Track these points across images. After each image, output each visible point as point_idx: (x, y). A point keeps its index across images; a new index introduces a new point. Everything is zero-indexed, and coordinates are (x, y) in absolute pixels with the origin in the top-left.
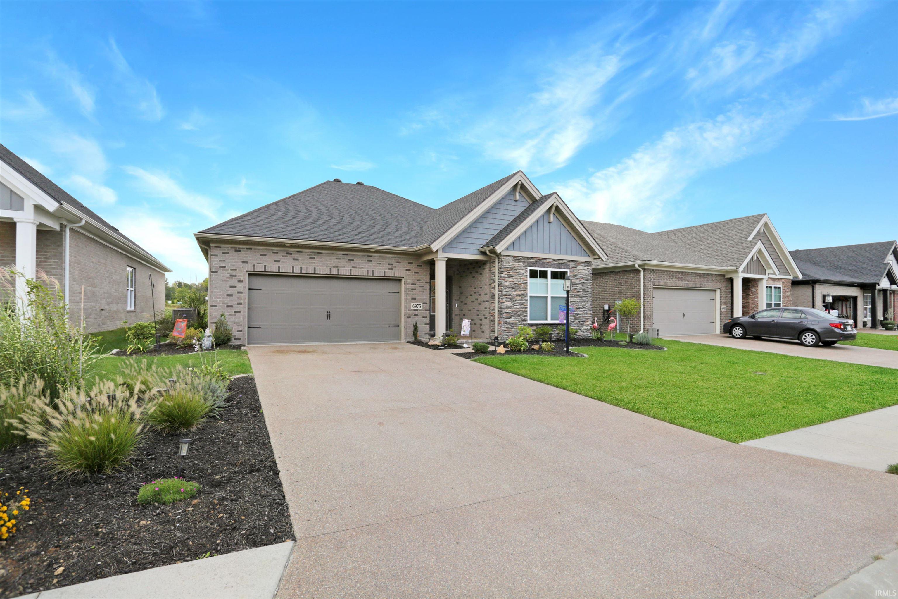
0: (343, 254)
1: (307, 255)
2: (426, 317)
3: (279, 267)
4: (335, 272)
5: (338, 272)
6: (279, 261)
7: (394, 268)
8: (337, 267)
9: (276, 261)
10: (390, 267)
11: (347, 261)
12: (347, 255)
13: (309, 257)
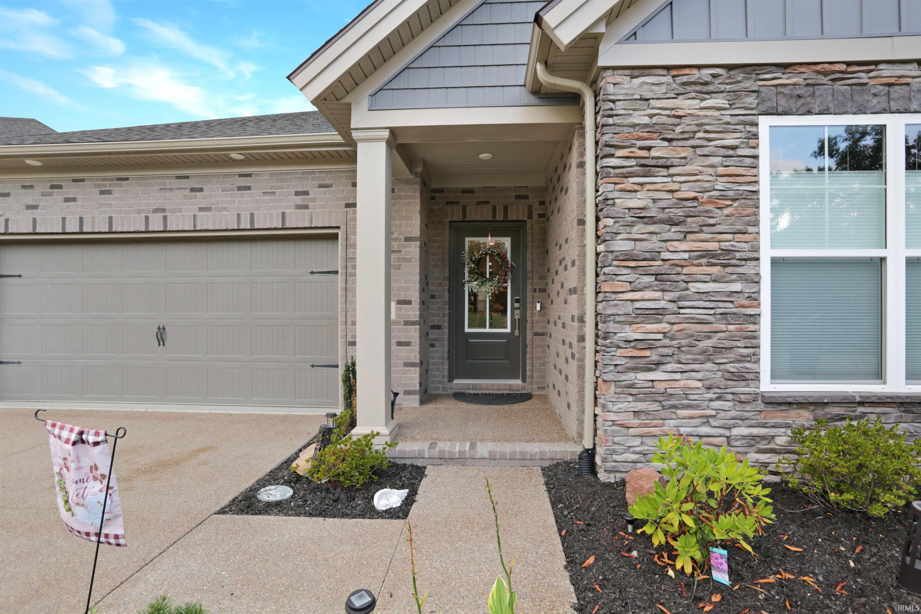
0: (178, 177)
1: (96, 186)
2: (408, 344)
3: (34, 220)
4: (156, 224)
5: (165, 225)
6: (35, 207)
7: (311, 204)
8: (164, 210)
9: (29, 207)
10: (299, 200)
11: (187, 192)
12: (187, 177)
13: (97, 190)
